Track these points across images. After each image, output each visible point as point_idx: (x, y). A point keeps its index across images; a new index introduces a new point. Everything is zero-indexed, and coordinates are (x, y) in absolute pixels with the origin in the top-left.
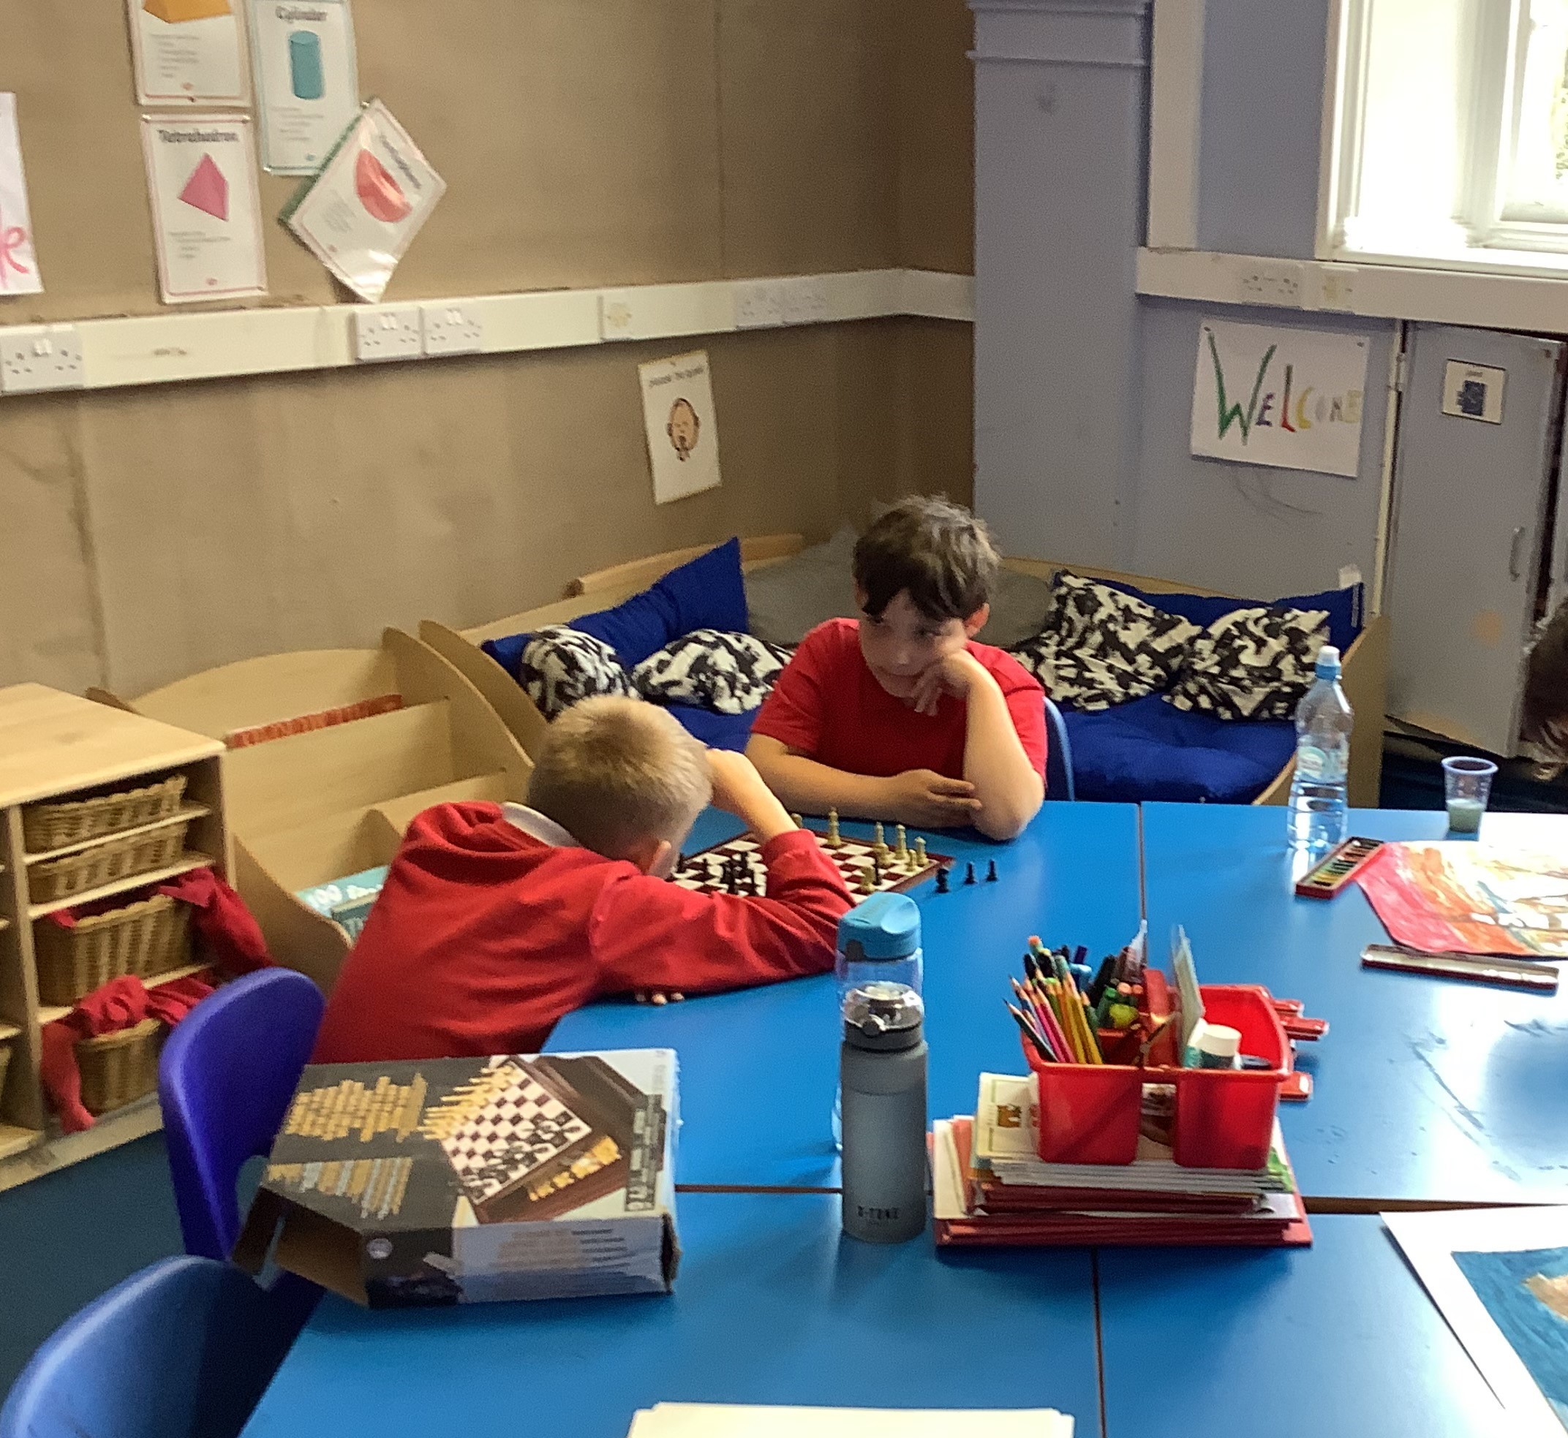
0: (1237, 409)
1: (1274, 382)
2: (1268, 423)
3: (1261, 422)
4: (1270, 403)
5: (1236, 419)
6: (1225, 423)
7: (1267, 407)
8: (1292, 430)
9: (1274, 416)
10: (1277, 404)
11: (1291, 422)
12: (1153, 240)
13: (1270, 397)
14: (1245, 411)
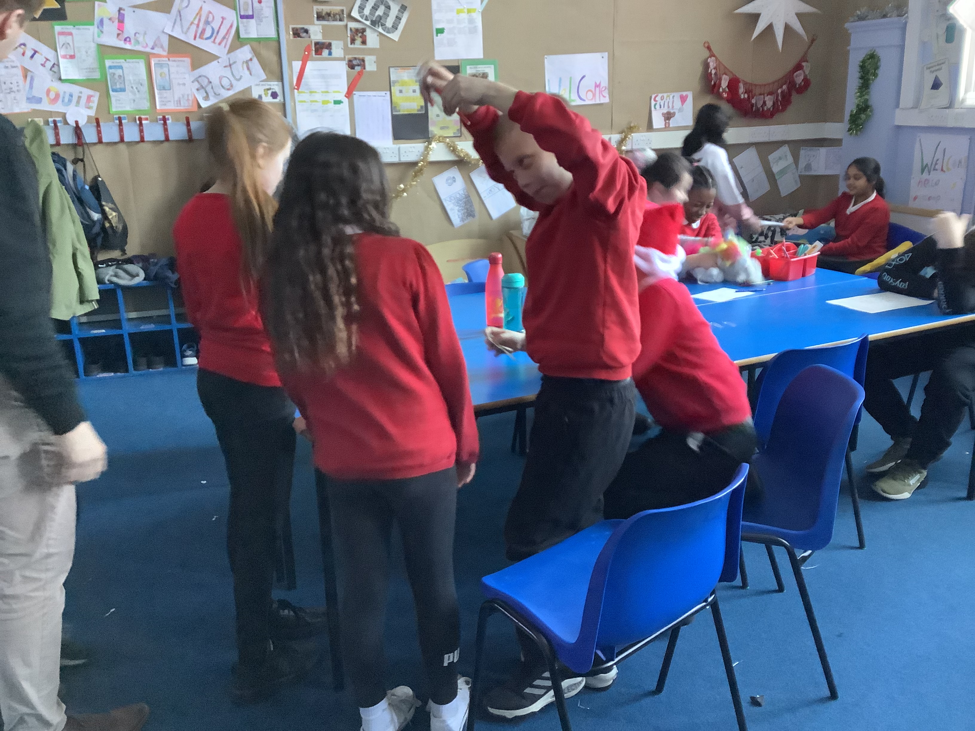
0: (927, 165)
1: (939, 155)
2: (937, 170)
3: (934, 170)
4: (937, 162)
5: (927, 168)
6: (923, 171)
7: (936, 164)
8: (944, 171)
9: (938, 167)
10: (940, 162)
11: (944, 169)
12: (901, 106)
13: (937, 160)
14: (929, 166)
